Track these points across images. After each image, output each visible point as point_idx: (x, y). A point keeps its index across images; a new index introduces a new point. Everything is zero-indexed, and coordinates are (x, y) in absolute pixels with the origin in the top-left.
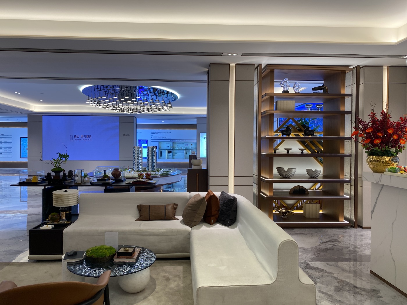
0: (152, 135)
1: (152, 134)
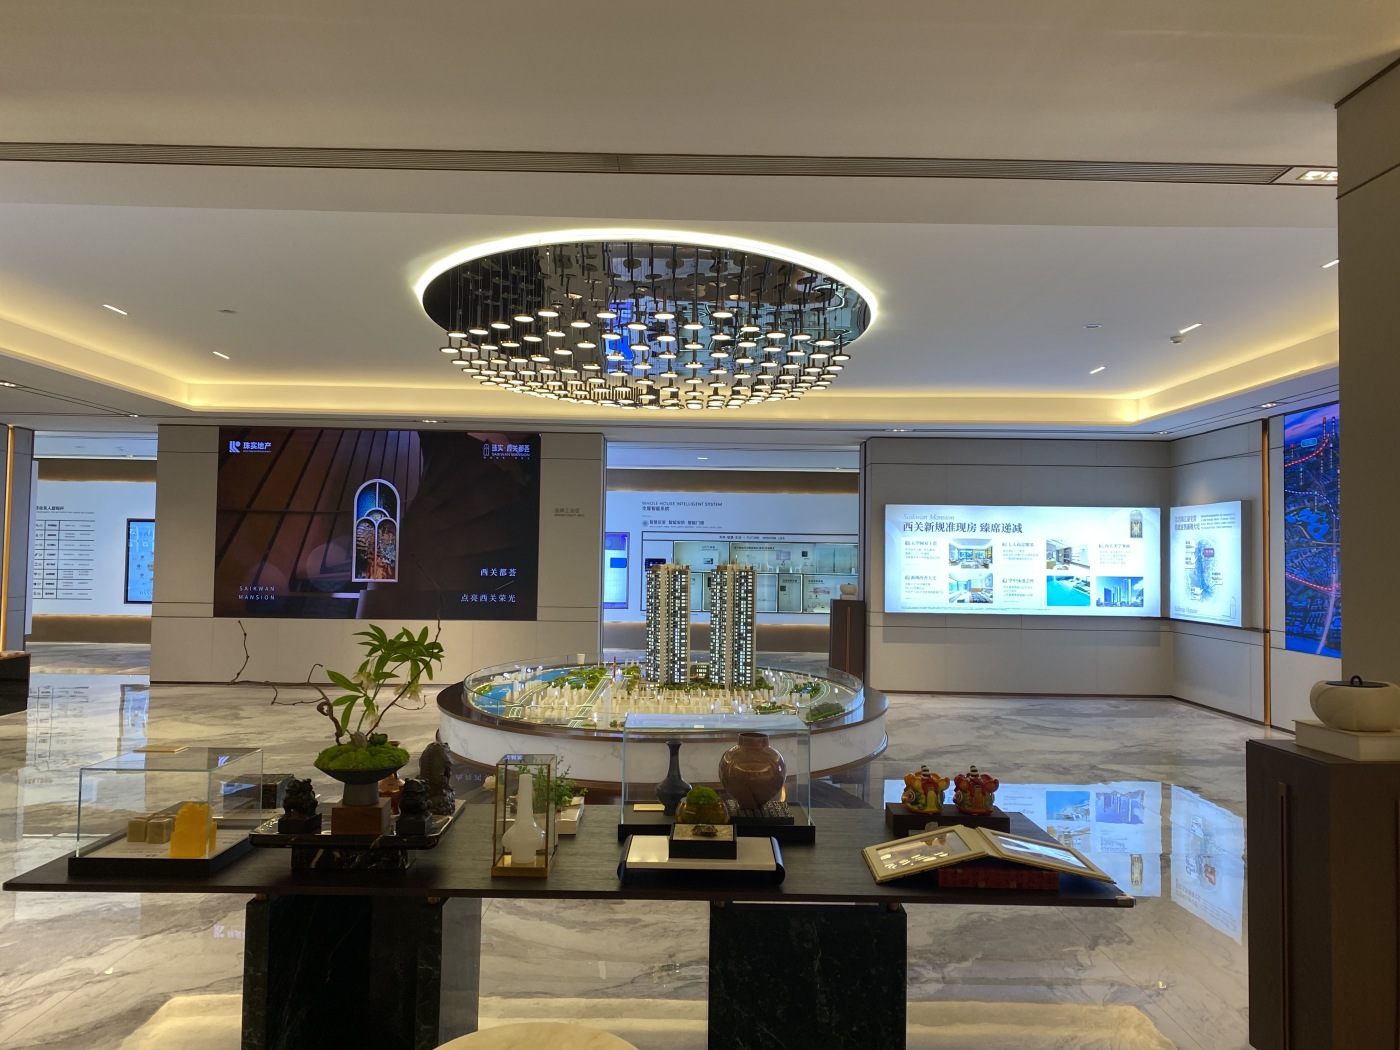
0: (647, 512)
1: (649, 508)
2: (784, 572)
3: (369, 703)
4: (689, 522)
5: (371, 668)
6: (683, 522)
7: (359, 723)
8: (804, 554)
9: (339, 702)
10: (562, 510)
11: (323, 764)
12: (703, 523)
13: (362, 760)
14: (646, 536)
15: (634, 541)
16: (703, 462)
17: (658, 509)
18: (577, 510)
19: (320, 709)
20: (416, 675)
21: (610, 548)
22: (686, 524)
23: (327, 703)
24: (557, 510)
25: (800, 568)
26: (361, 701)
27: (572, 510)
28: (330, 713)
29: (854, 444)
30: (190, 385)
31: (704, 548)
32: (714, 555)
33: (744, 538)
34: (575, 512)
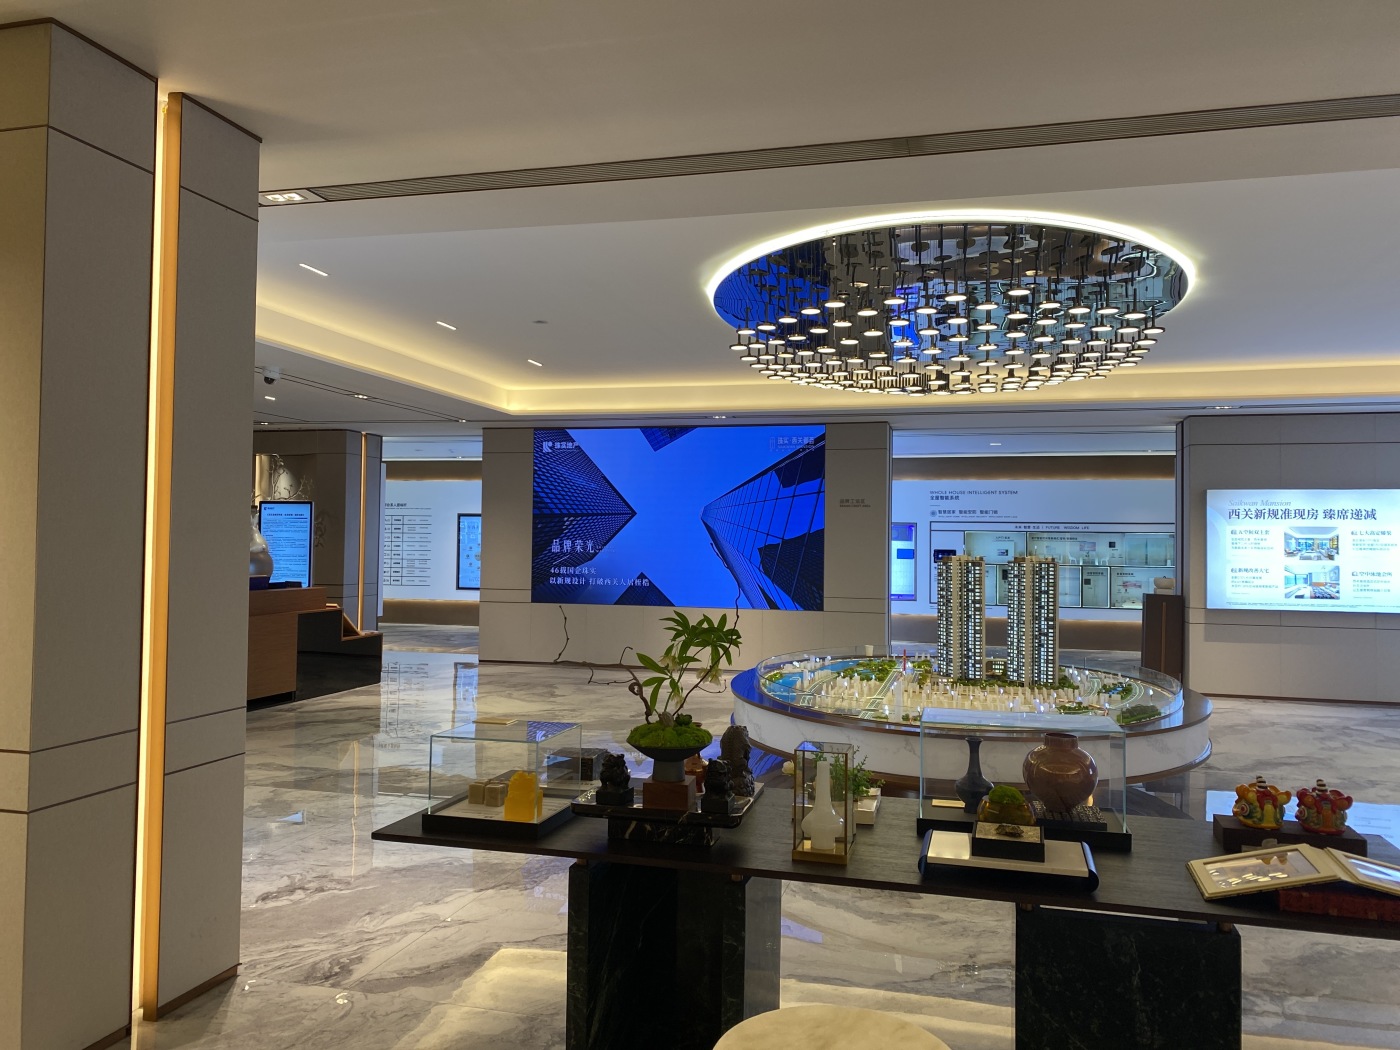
0: (935, 502)
1: (937, 498)
2: (1088, 564)
3: (674, 685)
4: (981, 512)
5: (675, 652)
6: (974, 512)
7: (665, 704)
8: (1112, 545)
9: (648, 683)
10: (847, 501)
11: (637, 740)
12: (996, 512)
13: (669, 739)
14: (935, 526)
15: (922, 532)
16: (995, 448)
17: (947, 498)
18: (863, 501)
19: (631, 689)
20: (716, 660)
21: (897, 539)
22: (978, 513)
23: (637, 684)
24: (842, 501)
25: (1107, 559)
26: (667, 683)
27: (858, 501)
28: (640, 693)
29: (1170, 423)
30: (509, 392)
31: (998, 539)
32: (1010, 546)
33: (1043, 528)
34: (860, 503)
